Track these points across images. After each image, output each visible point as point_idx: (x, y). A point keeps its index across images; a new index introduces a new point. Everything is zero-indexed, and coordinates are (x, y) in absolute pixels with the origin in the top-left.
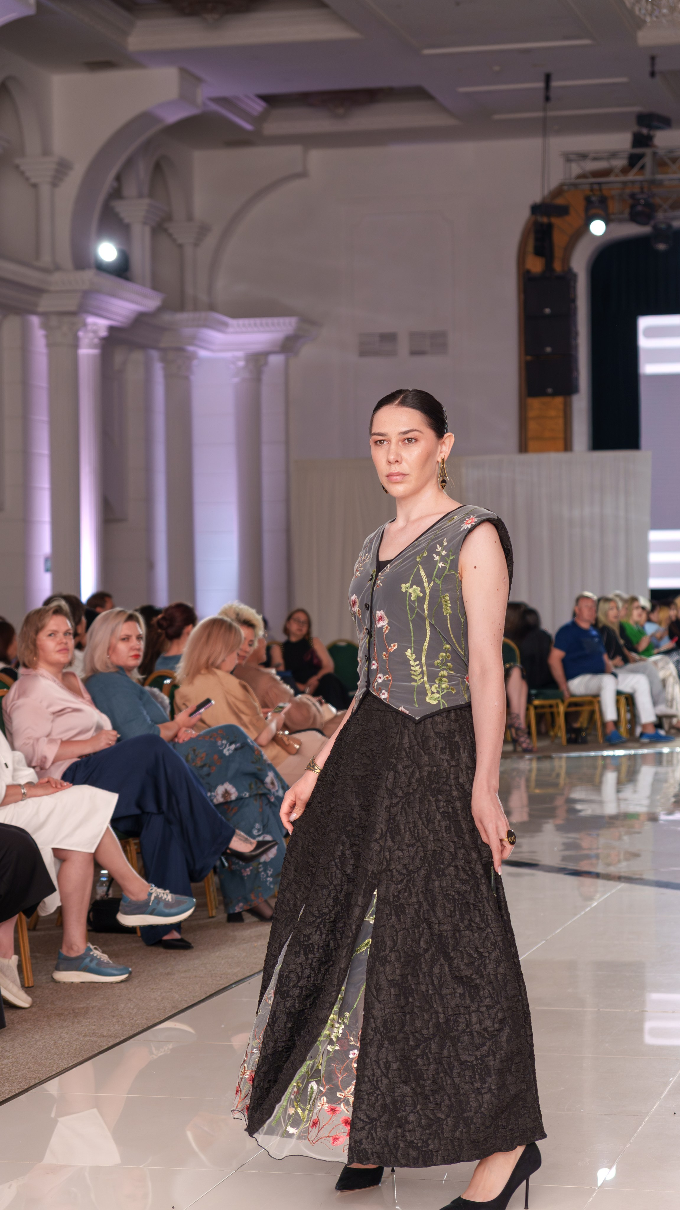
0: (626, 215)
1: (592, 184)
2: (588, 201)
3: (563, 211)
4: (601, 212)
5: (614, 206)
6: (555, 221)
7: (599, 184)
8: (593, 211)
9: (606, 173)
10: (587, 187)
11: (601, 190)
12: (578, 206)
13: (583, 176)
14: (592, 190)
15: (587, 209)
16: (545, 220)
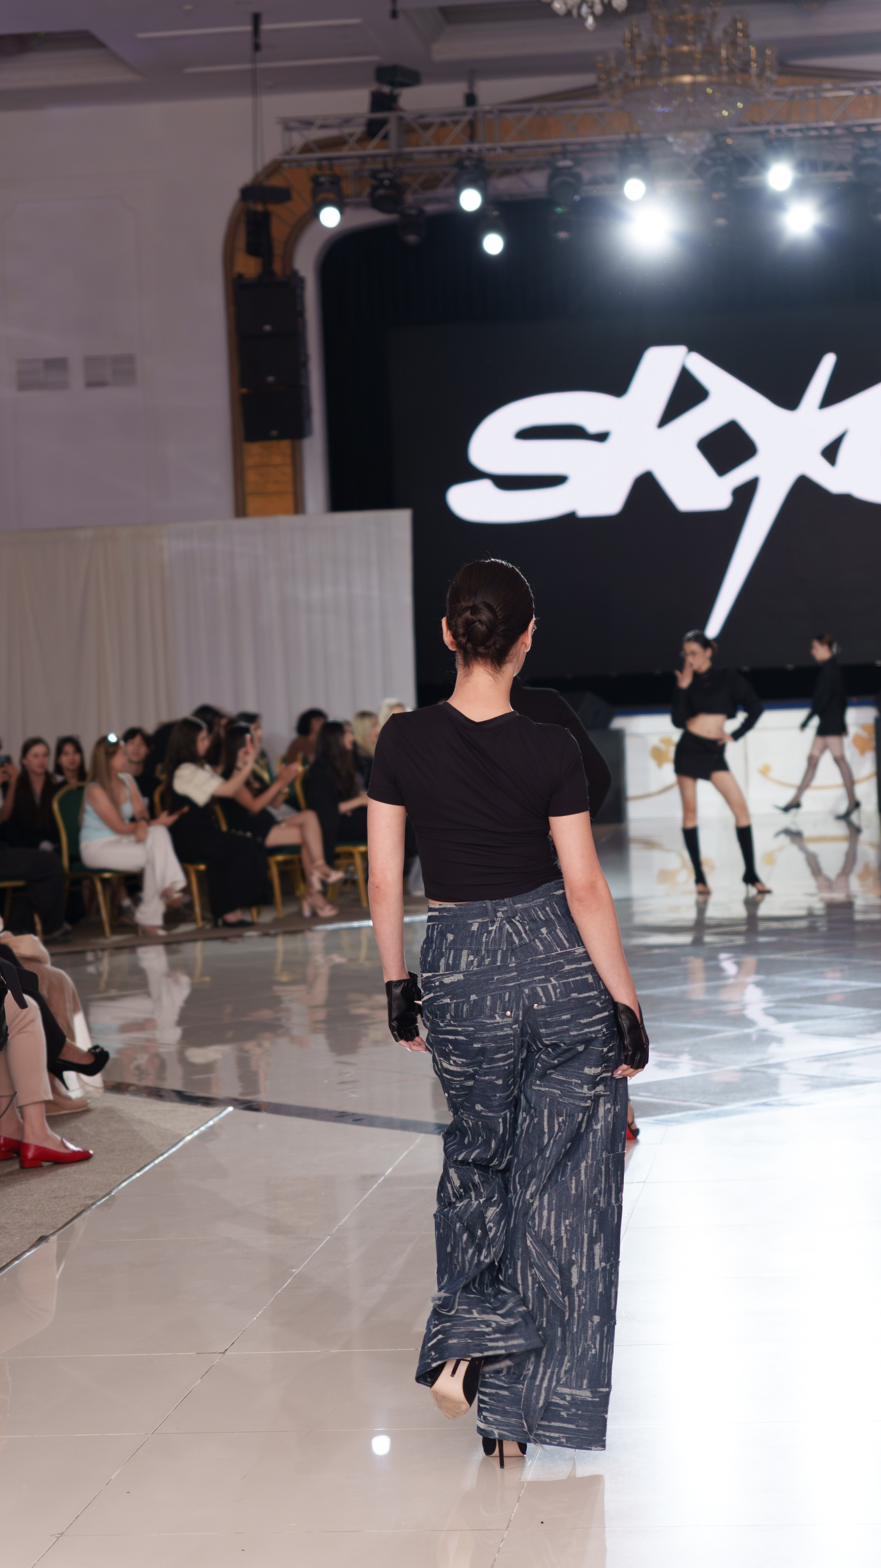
0: (365, 198)
1: (320, 160)
2: (315, 180)
3: (282, 195)
4: (331, 196)
5: (348, 187)
6: (273, 208)
7: (330, 159)
8: (322, 196)
9: (338, 143)
10: (314, 164)
11: (331, 168)
12: (302, 187)
13: (306, 149)
14: (320, 168)
15: (315, 193)
16: (260, 207)
